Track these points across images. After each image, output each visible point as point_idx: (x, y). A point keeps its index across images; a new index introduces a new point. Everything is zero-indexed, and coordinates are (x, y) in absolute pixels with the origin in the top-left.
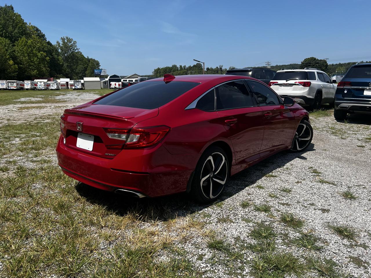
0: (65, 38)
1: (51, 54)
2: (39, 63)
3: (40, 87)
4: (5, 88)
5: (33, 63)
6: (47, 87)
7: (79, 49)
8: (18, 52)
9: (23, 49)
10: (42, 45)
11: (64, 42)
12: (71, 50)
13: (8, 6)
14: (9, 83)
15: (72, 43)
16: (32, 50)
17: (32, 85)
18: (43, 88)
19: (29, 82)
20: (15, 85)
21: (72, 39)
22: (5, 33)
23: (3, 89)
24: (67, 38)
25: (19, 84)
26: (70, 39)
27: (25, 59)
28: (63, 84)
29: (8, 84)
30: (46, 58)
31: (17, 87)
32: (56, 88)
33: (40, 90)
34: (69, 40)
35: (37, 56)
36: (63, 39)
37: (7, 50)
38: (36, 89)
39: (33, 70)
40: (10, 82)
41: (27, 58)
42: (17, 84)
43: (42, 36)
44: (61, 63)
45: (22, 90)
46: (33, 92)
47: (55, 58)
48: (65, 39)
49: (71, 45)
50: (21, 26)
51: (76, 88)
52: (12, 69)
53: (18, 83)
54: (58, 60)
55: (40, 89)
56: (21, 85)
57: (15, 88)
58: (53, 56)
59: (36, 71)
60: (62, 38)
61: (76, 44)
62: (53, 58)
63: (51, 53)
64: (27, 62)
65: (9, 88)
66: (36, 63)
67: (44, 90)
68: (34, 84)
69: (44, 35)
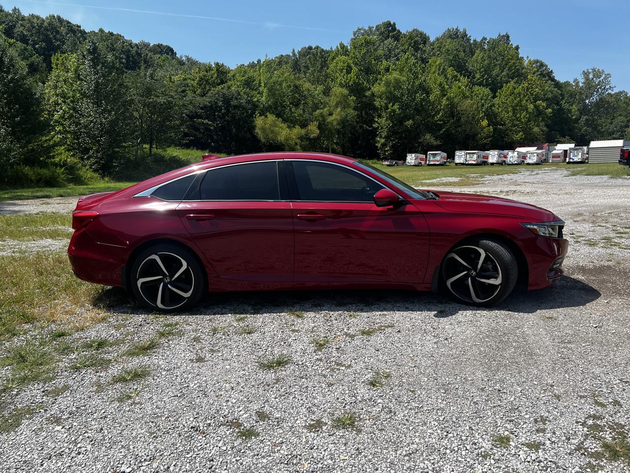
0: (591, 71)
1: (558, 104)
2: (529, 121)
3: (511, 159)
4: (463, 162)
5: (519, 121)
6: (523, 160)
7: (615, 87)
8: (499, 106)
9: (507, 100)
10: (543, 90)
11: (587, 79)
12: (597, 91)
13: (502, 35)
14: (468, 155)
15: (602, 78)
16: (521, 101)
17: (499, 157)
18: (516, 162)
19: (496, 153)
20: (475, 156)
21: (603, 70)
22: (487, 79)
23: (460, 163)
24: (594, 70)
25: (482, 156)
26: (599, 72)
27: (506, 115)
28: (557, 154)
29: (466, 157)
30: (547, 111)
31: (477, 162)
32: (535, 161)
33: (511, 165)
34: (597, 74)
35: (527, 109)
36: (586, 74)
37: (483, 105)
38: (505, 164)
39: (517, 132)
40: (469, 153)
41: (510, 114)
42: (478, 157)
43: (547, 75)
44: (574, 117)
45: (485, 165)
46: (500, 168)
47: (563, 110)
48: (589, 73)
49: (600, 81)
50: (514, 63)
51: (571, 160)
52: (484, 133)
53: (479, 154)
54: (570, 111)
55: (510, 163)
56: (484, 157)
57: (474, 163)
58: (561, 107)
59: (521, 133)
60: (583, 71)
61: (610, 79)
62: (561, 110)
63: (558, 101)
64: (510, 120)
65: (467, 163)
66: (523, 120)
67: (516, 164)
68: (503, 156)
69: (552, 71)
